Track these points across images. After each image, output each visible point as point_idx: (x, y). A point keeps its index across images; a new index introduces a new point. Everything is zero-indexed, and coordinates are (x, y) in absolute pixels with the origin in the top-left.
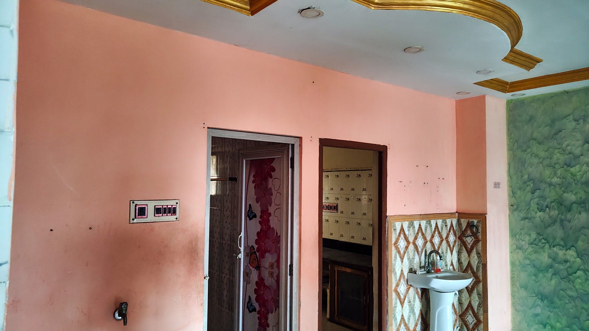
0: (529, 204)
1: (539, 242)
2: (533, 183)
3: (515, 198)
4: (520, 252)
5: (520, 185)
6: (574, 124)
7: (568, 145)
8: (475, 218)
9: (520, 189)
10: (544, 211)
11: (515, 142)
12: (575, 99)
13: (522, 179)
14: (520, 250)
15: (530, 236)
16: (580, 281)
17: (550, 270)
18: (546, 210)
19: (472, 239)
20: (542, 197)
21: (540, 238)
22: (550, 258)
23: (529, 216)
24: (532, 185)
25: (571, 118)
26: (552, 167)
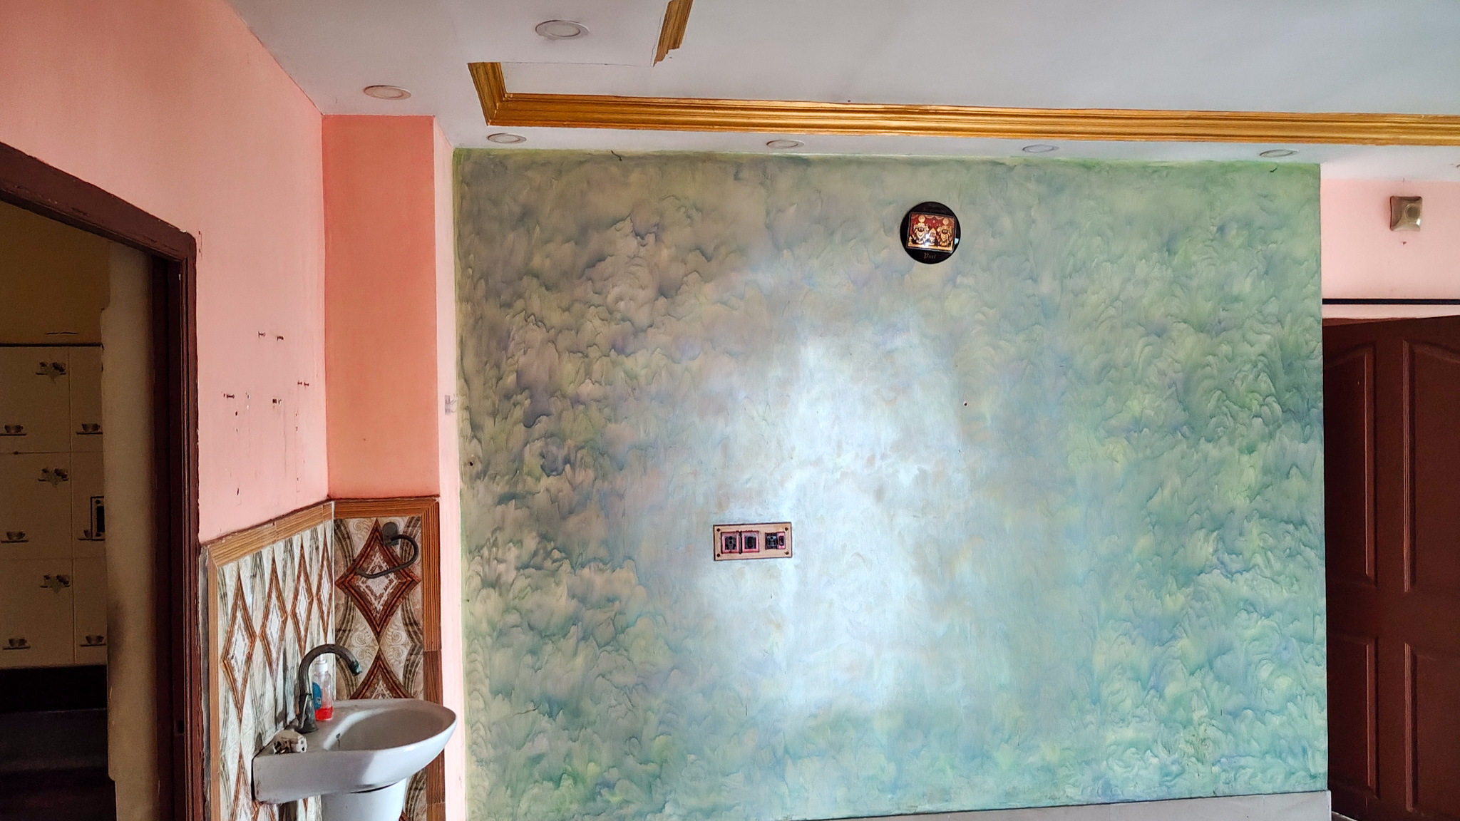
0: (519, 458)
1: (545, 559)
2: (531, 397)
3: (480, 442)
4: (493, 594)
5: (494, 404)
6: (633, 243)
7: (620, 299)
8: (398, 513)
9: (494, 414)
10: (559, 474)
11: (480, 278)
12: (635, 177)
13: (498, 388)
14: (492, 590)
15: (522, 543)
16: (643, 643)
17: (573, 628)
18: (564, 470)
19: (391, 581)
20: (552, 435)
21: (549, 549)
22: (573, 597)
23: (520, 488)
24: (528, 401)
25: (627, 226)
26: (580, 355)
